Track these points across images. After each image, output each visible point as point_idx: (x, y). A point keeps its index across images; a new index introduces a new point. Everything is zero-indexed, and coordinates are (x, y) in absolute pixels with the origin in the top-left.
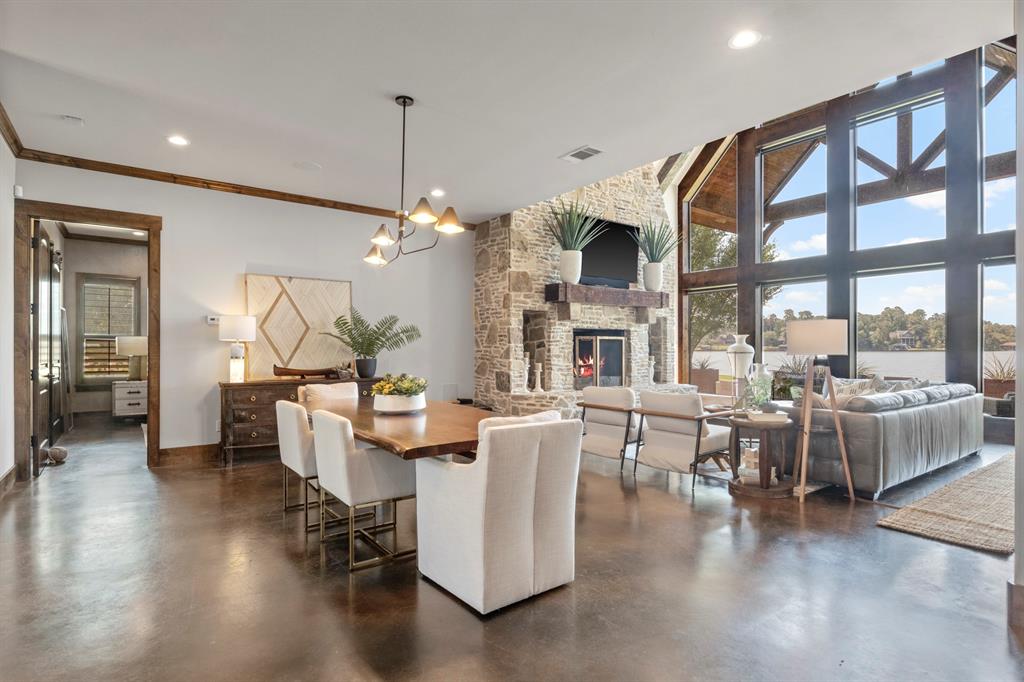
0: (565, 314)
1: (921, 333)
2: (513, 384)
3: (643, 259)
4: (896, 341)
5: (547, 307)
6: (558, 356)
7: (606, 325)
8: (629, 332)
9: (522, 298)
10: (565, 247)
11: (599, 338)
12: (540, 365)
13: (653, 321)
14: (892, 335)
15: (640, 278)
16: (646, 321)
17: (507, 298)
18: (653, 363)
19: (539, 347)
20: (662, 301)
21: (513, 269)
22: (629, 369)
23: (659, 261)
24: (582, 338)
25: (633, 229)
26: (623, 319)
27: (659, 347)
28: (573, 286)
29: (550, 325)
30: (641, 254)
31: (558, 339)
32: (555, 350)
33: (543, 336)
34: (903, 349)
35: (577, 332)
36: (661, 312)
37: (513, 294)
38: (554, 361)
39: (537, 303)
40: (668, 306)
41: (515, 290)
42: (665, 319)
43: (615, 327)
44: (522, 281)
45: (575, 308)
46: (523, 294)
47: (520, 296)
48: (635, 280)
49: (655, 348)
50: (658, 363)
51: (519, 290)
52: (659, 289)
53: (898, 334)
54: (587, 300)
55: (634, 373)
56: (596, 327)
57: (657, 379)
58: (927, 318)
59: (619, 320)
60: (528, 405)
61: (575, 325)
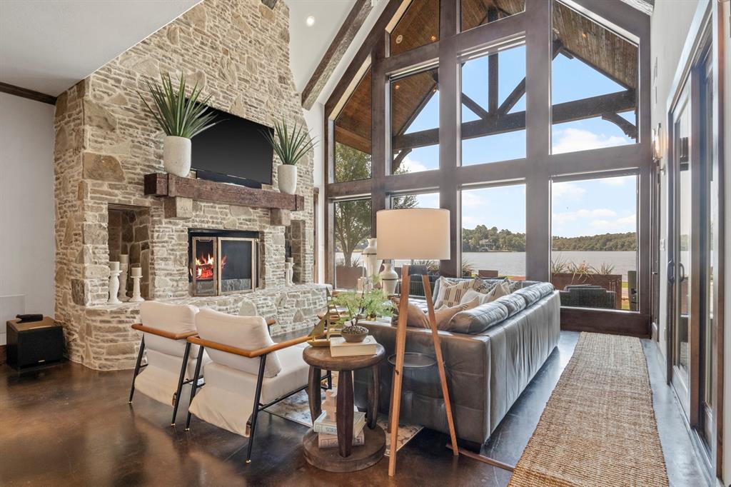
0: (171, 212)
1: (495, 241)
2: (89, 296)
3: (277, 160)
4: (483, 245)
5: (148, 202)
6: (165, 259)
7: (234, 225)
8: (263, 233)
9: (105, 188)
10: (171, 131)
11: (220, 239)
12: (139, 270)
13: (286, 222)
14: (481, 242)
15: (275, 180)
16: (280, 223)
17: (82, 187)
18: (291, 265)
19: (143, 248)
20: (297, 203)
21: (89, 150)
22: (261, 272)
23: (293, 163)
24: (199, 238)
25: (267, 131)
26: (256, 221)
27: (298, 250)
28: (179, 179)
29: (154, 223)
30: (276, 156)
31: (166, 239)
32: (159, 251)
33: (146, 237)
34: (486, 251)
35: (192, 233)
36: (298, 215)
37: (89, 182)
38: (159, 265)
39: (135, 198)
40: (303, 209)
41: (91, 176)
42: (304, 222)
43: (245, 228)
44: (106, 168)
45: (184, 205)
46: (106, 183)
47: (101, 185)
48: (271, 183)
49: (293, 250)
50: (297, 264)
51: (101, 177)
52: (293, 192)
53: (483, 242)
54: (198, 197)
55: (269, 274)
56: (221, 227)
57: (296, 279)
58: (498, 232)
59: (250, 220)
60: (102, 321)
61: (190, 225)
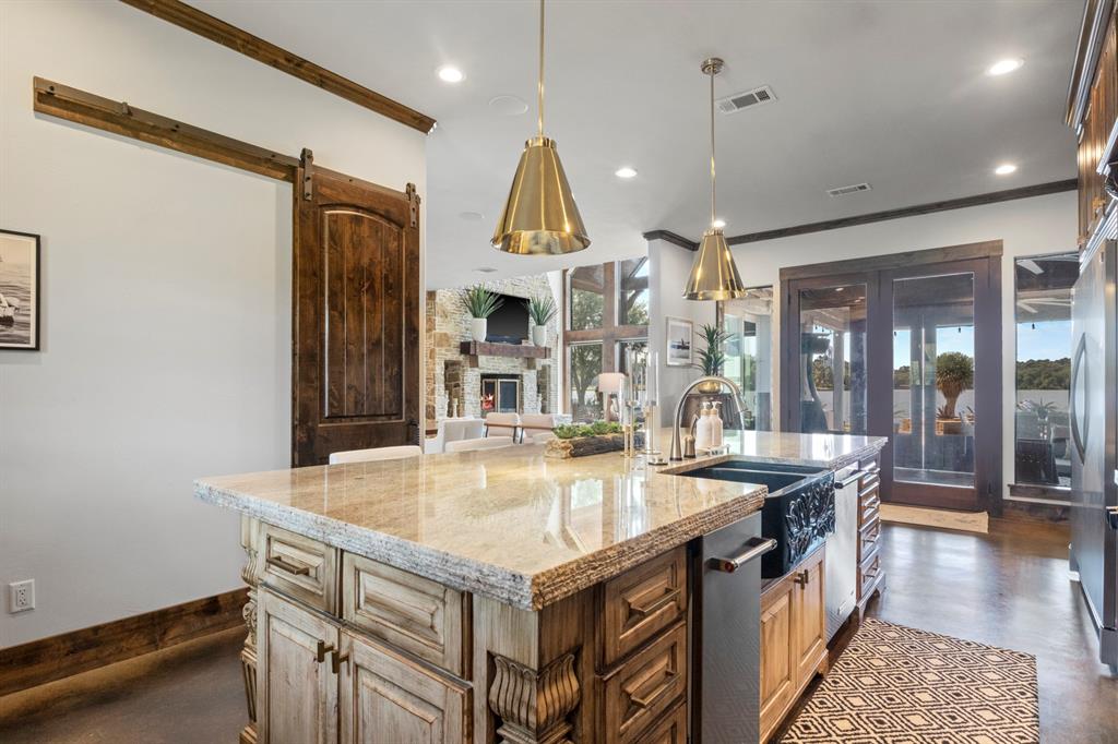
0: (474, 363)
2: (437, 414)
3: (532, 322)
5: (461, 358)
6: (470, 394)
7: (507, 371)
8: (522, 376)
9: (443, 352)
10: (475, 316)
11: (499, 380)
12: (456, 400)
13: (539, 368)
15: (531, 336)
16: (534, 368)
17: (432, 351)
18: (540, 399)
19: (455, 386)
20: (546, 352)
21: (437, 331)
22: (522, 403)
23: (543, 324)
24: (487, 380)
25: (526, 301)
26: (518, 367)
27: (545, 387)
28: (481, 344)
29: (464, 371)
30: (531, 318)
31: (470, 381)
32: (467, 389)
33: (458, 379)
35: (484, 376)
36: (546, 362)
37: (437, 349)
38: (467, 397)
39: (455, 355)
40: (550, 356)
41: (438, 346)
42: (549, 366)
43: (511, 372)
44: (444, 339)
45: (482, 359)
46: (444, 349)
47: (442, 350)
48: (527, 338)
49: (542, 388)
50: (544, 399)
51: (442, 346)
52: (544, 345)
54: (490, 353)
55: (526, 406)
56: (498, 372)
57: (543, 411)
59: (515, 367)
61: (482, 371)
